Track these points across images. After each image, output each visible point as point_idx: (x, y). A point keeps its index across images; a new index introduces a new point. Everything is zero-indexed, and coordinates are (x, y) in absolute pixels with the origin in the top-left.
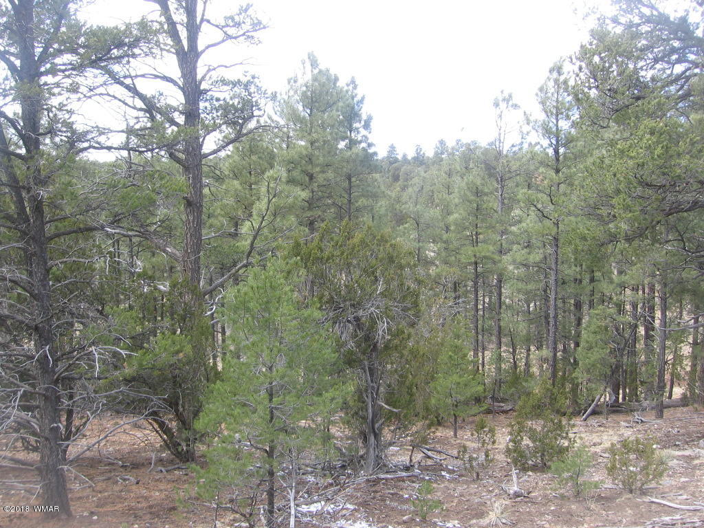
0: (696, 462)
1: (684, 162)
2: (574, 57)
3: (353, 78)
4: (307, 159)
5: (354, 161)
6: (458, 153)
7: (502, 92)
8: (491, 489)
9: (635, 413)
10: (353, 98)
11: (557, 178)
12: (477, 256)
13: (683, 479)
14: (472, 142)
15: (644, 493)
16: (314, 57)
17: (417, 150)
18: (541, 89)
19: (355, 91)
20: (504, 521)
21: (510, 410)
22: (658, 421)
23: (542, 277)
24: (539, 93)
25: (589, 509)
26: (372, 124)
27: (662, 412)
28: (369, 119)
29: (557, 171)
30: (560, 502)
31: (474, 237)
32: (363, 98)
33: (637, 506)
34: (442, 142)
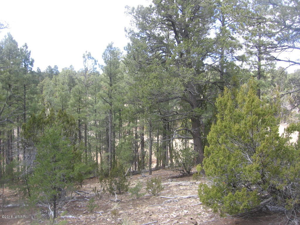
0: (169, 186)
1: (165, 88)
2: (125, 48)
3: (26, 44)
4: (8, 78)
5: (28, 79)
6: (55, 71)
7: (86, 52)
8: (107, 201)
9: (142, 174)
10: (26, 52)
11: (111, 88)
12: (80, 117)
13: (167, 191)
14: (65, 68)
15: (158, 195)
16: (10, 35)
17: (38, 70)
18: (104, 54)
19: (27, 50)
20: (119, 208)
21: (94, 177)
22: (150, 176)
23: (105, 125)
24: (104, 56)
25: (144, 201)
26: (34, 64)
27: (151, 172)
28: (33, 61)
29: (111, 85)
30: (133, 201)
31: (78, 110)
32: (30, 52)
33: (157, 199)
34: (49, 67)
